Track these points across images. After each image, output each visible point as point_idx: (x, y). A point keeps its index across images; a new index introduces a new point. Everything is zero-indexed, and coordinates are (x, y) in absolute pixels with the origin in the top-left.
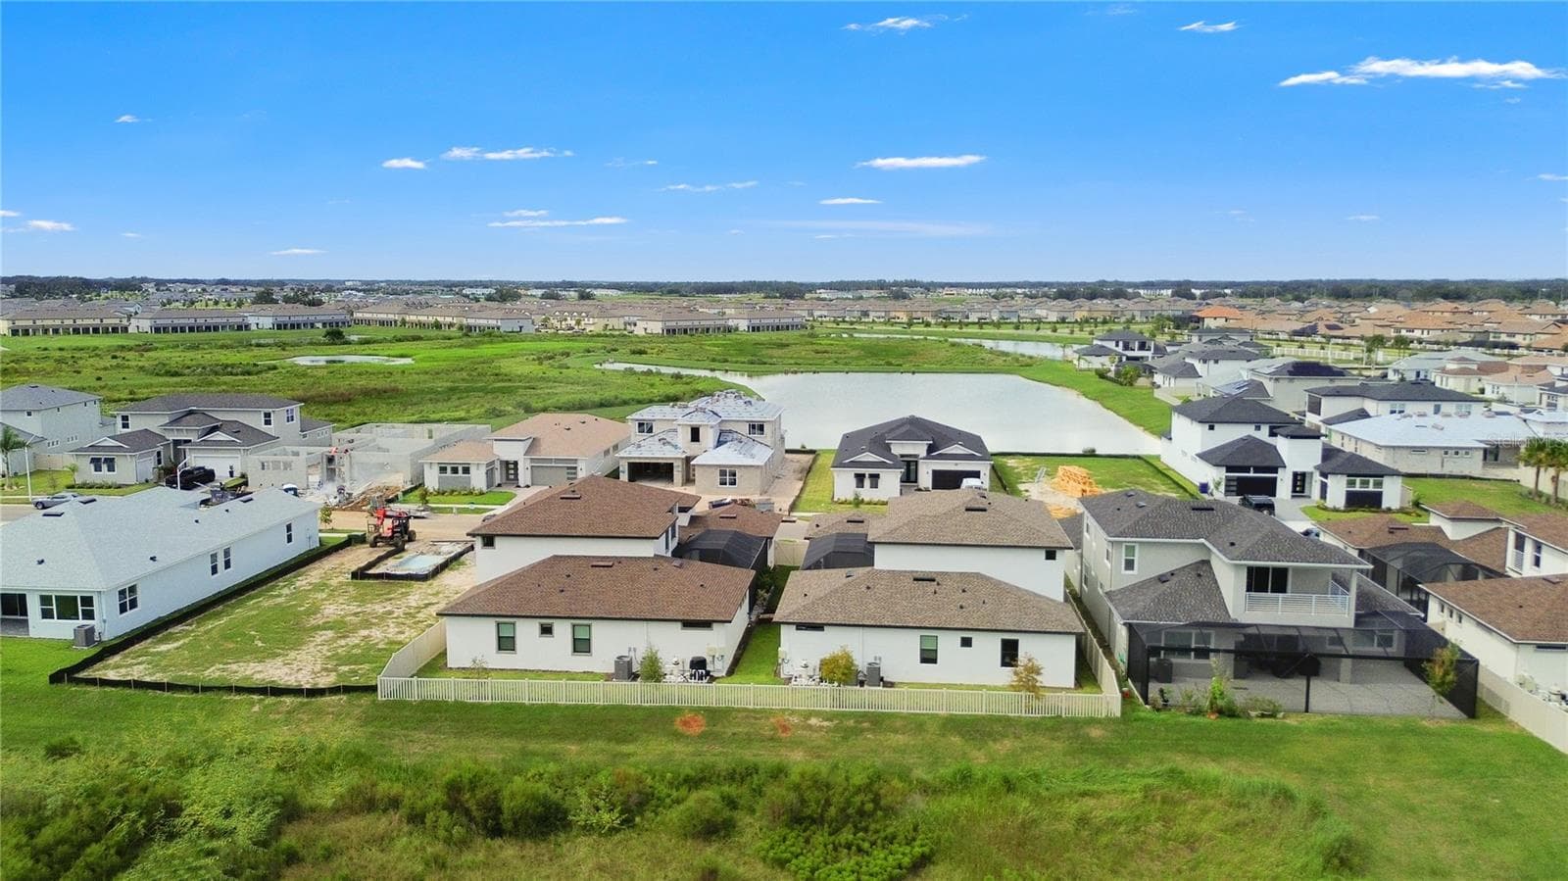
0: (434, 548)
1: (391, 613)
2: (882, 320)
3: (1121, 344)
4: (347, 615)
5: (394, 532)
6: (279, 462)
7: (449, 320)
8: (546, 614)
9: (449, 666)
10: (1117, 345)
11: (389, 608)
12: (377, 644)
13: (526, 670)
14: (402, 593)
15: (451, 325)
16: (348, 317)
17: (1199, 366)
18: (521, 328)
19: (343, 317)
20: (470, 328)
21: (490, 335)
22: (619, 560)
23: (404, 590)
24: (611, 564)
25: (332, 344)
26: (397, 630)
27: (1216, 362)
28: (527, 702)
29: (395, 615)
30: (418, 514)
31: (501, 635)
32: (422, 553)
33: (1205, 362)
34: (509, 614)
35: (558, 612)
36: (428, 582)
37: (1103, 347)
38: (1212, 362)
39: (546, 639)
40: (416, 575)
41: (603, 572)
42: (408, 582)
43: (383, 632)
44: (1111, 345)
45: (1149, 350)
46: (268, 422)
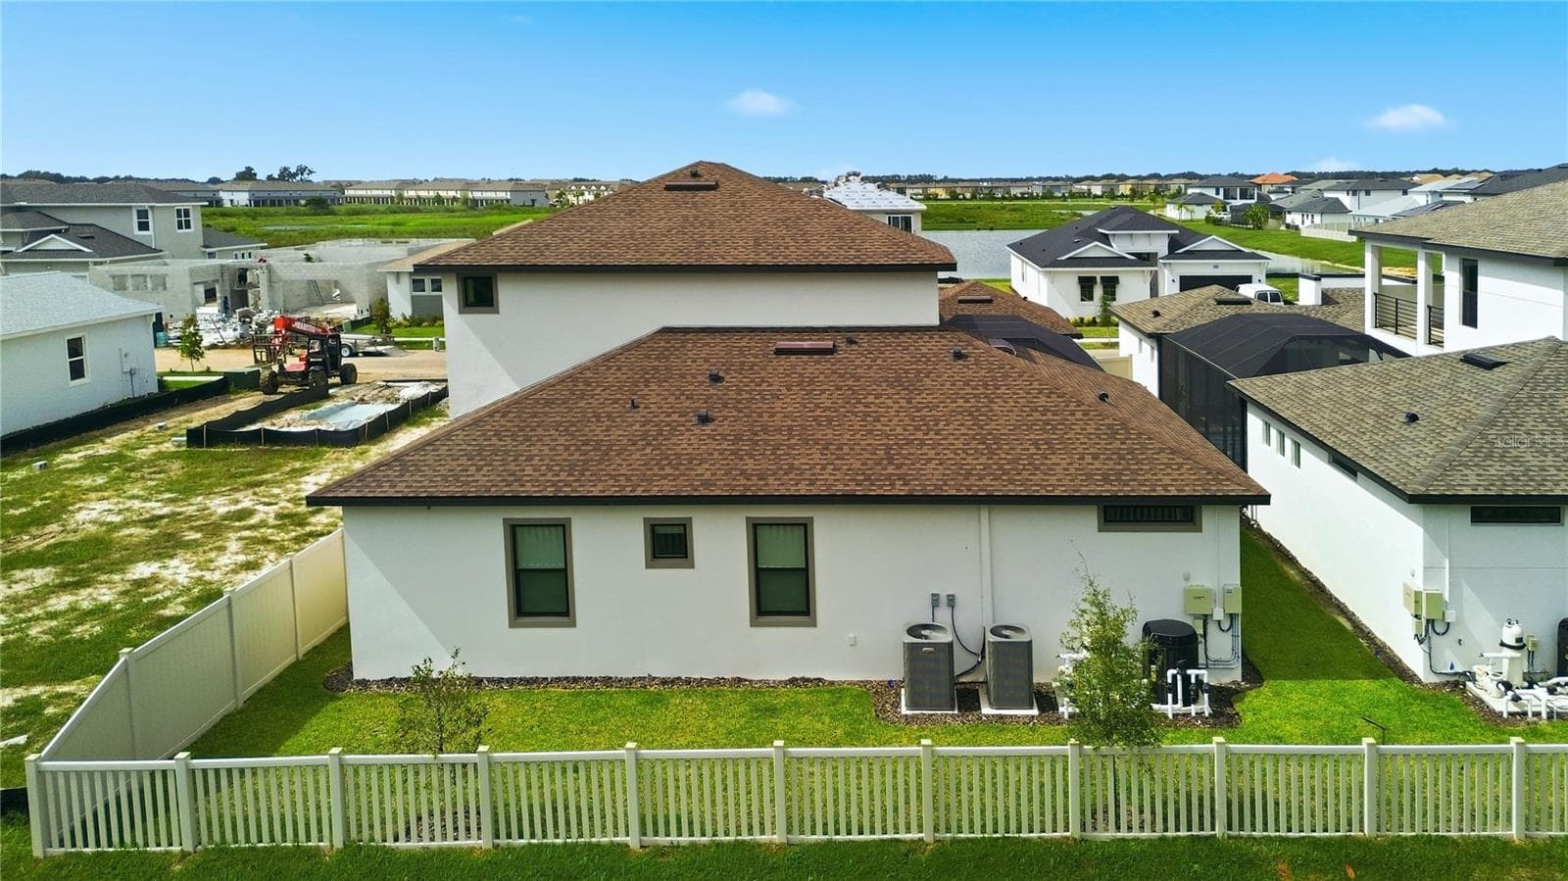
0: (387, 392)
1: (247, 513)
2: (920, 197)
3: (1222, 191)
4: (126, 524)
5: (309, 364)
6: (144, 276)
7: (452, 194)
8: (667, 487)
9: (357, 675)
10: (1218, 193)
11: (246, 504)
12: (164, 603)
13: (607, 681)
14: (294, 470)
15: (454, 199)
16: (338, 195)
17: (1346, 199)
18: (533, 201)
19: (332, 194)
20: (475, 201)
21: (498, 207)
22: (850, 334)
23: (298, 465)
24: (829, 344)
25: (314, 215)
26: (241, 558)
27: (1368, 193)
28: (633, 841)
29: (252, 521)
30: (372, 349)
31: (523, 565)
32: (362, 401)
33: (1355, 193)
34: (549, 492)
35: (706, 484)
36: (358, 448)
37: (1204, 195)
38: (1363, 194)
39: (670, 576)
40: (336, 432)
41: (811, 367)
42: (313, 449)
43: (199, 566)
44: (1211, 192)
45: (1252, 198)
46: (143, 226)
